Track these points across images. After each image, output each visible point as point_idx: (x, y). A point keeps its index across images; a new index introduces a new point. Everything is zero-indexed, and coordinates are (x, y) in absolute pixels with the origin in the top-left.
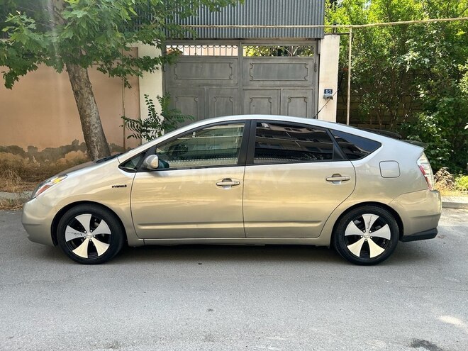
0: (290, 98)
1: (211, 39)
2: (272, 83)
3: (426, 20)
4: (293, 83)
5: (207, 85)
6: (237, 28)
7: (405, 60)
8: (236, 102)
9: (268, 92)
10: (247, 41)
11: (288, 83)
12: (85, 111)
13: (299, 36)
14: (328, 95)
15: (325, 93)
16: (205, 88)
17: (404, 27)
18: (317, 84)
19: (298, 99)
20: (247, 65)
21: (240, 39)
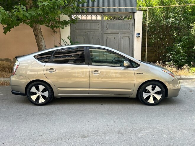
0: (123, 37)
1: (90, 13)
2: (116, 31)
3: (177, 5)
4: (124, 31)
5: (89, 32)
6: (101, 8)
7: (169, 21)
8: (101, 39)
9: (114, 34)
10: (105, 14)
11: (122, 31)
12: (40, 43)
13: (127, 11)
14: (138, 35)
15: (137, 35)
16: (88, 33)
17: (168, 8)
18: (134, 31)
19: (126, 38)
20: (105, 24)
21: (102, 13)
